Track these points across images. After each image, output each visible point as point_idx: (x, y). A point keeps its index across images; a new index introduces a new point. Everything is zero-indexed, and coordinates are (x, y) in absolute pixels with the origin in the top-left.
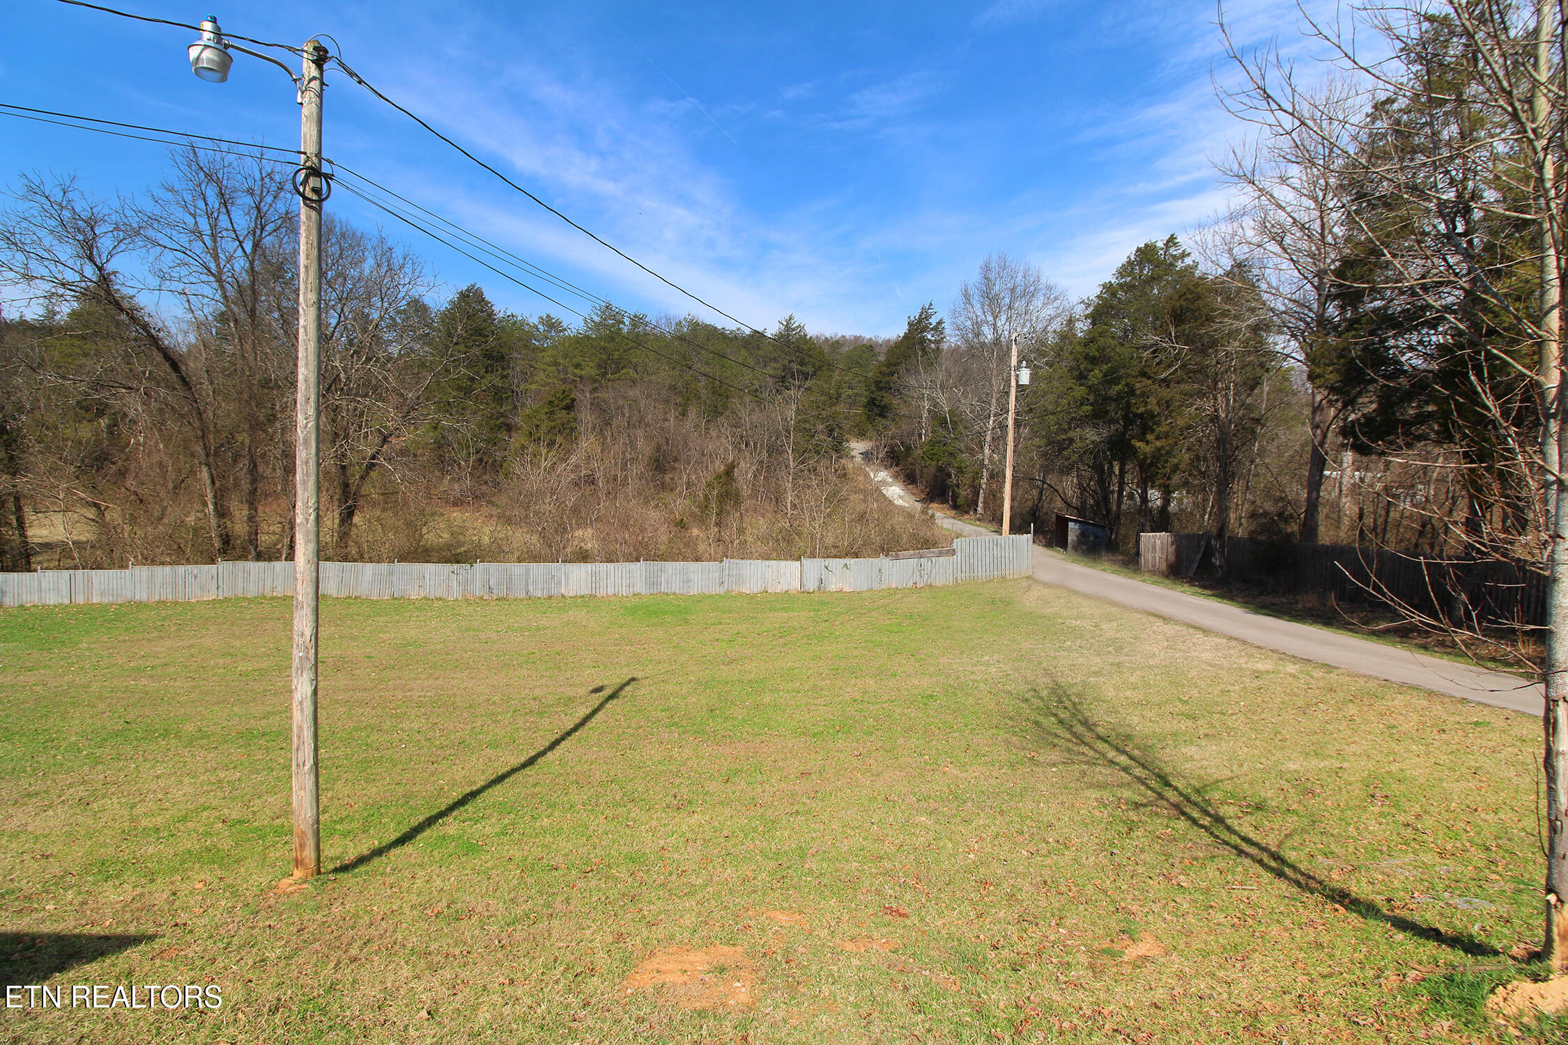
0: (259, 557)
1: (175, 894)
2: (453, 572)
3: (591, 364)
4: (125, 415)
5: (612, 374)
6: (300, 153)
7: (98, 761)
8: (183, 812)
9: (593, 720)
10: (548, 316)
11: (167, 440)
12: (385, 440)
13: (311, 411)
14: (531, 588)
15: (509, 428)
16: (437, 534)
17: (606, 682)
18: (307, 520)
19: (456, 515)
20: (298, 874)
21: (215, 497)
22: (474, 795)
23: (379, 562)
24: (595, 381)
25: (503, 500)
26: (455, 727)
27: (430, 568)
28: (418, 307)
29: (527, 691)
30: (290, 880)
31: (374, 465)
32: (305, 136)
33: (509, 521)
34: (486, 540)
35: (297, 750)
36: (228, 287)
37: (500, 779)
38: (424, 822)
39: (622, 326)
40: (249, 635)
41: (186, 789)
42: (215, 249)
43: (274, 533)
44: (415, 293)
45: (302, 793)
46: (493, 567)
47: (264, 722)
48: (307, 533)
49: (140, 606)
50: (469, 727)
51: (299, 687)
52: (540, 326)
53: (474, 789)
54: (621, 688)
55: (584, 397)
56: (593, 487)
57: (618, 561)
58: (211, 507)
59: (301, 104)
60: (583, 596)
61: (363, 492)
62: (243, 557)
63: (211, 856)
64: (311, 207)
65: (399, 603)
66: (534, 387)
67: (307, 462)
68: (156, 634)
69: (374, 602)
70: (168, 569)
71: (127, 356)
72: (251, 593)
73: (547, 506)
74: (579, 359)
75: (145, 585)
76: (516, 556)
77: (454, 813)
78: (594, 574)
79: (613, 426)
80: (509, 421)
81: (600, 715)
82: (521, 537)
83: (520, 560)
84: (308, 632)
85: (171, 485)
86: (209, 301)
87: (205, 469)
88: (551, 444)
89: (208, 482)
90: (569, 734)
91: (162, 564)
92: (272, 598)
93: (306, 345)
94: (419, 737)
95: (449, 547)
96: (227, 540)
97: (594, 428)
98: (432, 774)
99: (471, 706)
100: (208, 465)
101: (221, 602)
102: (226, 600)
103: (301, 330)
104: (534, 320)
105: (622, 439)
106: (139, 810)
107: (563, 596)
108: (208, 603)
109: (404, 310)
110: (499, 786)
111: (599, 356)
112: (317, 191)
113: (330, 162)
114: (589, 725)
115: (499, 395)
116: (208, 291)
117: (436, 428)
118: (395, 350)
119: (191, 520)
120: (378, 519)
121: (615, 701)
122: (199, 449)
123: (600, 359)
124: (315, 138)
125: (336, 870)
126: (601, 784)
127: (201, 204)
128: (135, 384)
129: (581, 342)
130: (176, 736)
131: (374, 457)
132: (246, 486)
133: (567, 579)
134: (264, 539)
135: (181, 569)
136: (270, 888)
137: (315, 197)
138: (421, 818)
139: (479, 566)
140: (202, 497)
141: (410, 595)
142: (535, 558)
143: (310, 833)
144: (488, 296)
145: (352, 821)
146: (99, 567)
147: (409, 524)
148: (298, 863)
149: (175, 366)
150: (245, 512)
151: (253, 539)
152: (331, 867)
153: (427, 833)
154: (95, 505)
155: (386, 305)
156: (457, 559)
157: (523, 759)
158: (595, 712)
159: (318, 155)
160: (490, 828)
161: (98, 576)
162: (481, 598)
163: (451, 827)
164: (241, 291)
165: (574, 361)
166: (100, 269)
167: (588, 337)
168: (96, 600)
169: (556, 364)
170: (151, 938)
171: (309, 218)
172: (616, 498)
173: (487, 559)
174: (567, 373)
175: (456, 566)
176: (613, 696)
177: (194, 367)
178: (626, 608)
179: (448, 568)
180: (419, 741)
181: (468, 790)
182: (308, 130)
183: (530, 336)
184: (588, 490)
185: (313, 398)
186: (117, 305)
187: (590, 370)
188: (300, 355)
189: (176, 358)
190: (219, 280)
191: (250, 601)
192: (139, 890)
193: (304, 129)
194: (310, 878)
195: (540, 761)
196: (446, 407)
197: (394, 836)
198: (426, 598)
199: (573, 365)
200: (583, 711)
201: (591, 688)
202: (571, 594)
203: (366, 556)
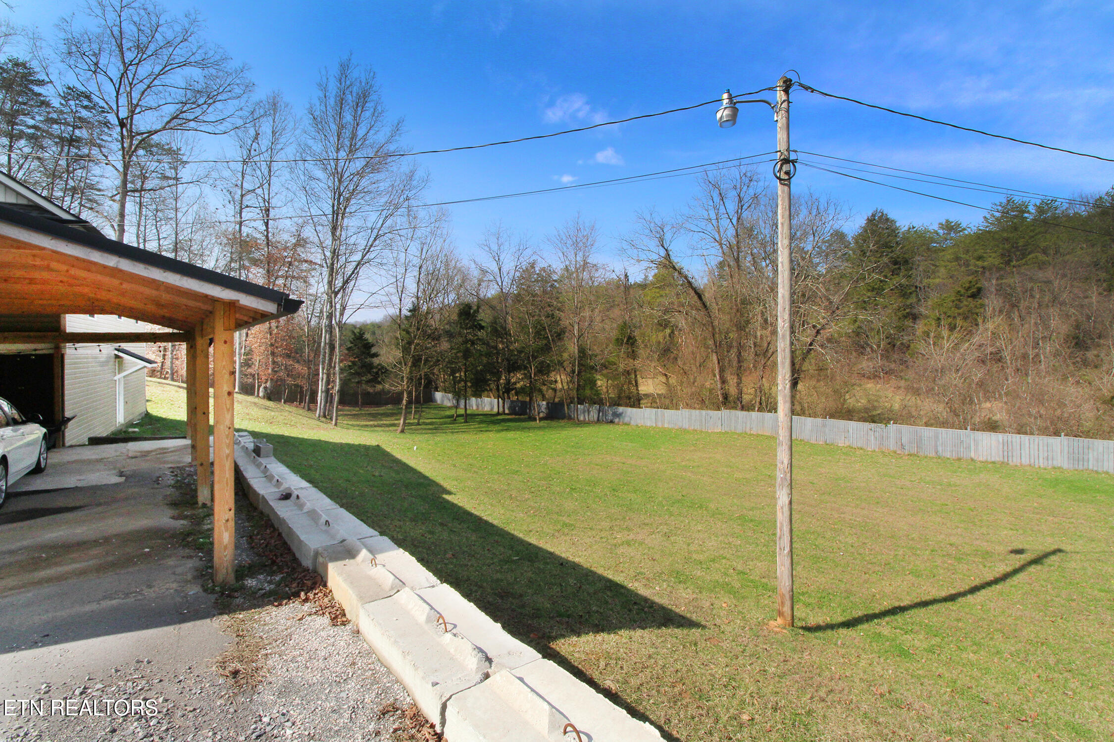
0: (743, 408)
1: (712, 605)
2: (871, 430)
3: (994, 255)
4: (677, 327)
5: (1017, 261)
6: (777, 152)
7: (671, 514)
8: (713, 556)
9: (1014, 578)
10: (947, 221)
11: (696, 338)
12: (818, 332)
13: (787, 317)
14: (940, 449)
15: (915, 317)
16: (856, 399)
17: (1026, 546)
18: (785, 388)
19: (870, 385)
20: (780, 621)
21: (720, 371)
22: (902, 609)
23: (815, 417)
24: (1001, 269)
25: (911, 374)
26: (881, 550)
27: (853, 425)
28: (839, 236)
29: (943, 536)
30: (775, 623)
31: (811, 350)
32: (780, 139)
33: (917, 392)
34: (896, 406)
35: (780, 538)
36: (724, 247)
37: (925, 604)
38: (863, 617)
39: (1026, 215)
40: (739, 456)
41: (713, 543)
42: (718, 227)
43: (750, 394)
44: (836, 227)
45: (783, 568)
46: (906, 429)
47: (751, 512)
48: (785, 396)
49: (684, 431)
50: (892, 553)
51: (781, 497)
52: (939, 231)
53: (902, 605)
54: (1046, 555)
55: (990, 284)
56: (1000, 364)
57: (1032, 434)
58: (718, 377)
59: (777, 121)
60: (994, 463)
61: (804, 369)
62: (735, 408)
63: (728, 588)
64: (784, 184)
65: (830, 448)
66: (937, 281)
67: (784, 350)
68: (693, 448)
69: (812, 445)
70: (697, 411)
71: (678, 295)
72: (739, 431)
73: (954, 379)
74: (980, 252)
75: (687, 420)
76: (924, 421)
77: (887, 619)
78: (1005, 444)
79: (1021, 308)
80: (915, 311)
81: (1020, 576)
82: (929, 406)
83: (927, 424)
84: (786, 461)
85: (698, 365)
86: (715, 256)
87: (714, 355)
88: (952, 328)
89: (716, 362)
90: (989, 584)
91: (695, 408)
92: (751, 435)
93: (783, 273)
94: (852, 550)
95: (866, 410)
96: (726, 397)
97: (1001, 311)
98: (866, 582)
99: (893, 537)
100: (716, 352)
101: (723, 434)
102: (726, 433)
103: (780, 265)
104: (935, 227)
105: (1033, 319)
106: (692, 548)
107: (972, 460)
108: (717, 433)
109: (829, 240)
110: (923, 610)
111: (1001, 246)
112: (787, 173)
113: (795, 151)
114: (1009, 582)
115: (903, 292)
116: (713, 251)
117: (855, 321)
118: (822, 269)
119: (708, 385)
120: (814, 387)
121: (1039, 567)
122: (711, 342)
123: (1003, 249)
124: (785, 140)
125: (802, 628)
126: (1029, 642)
127: (711, 203)
128: (681, 309)
129: (981, 237)
130: (706, 509)
131: (811, 344)
132: (735, 364)
133: (976, 445)
134: (746, 398)
135: (704, 412)
136: (764, 624)
137: (787, 177)
138: (860, 613)
139: (892, 427)
140: (713, 371)
141: (838, 443)
142: (944, 424)
143: (787, 597)
144: (891, 216)
145: (810, 597)
146: (668, 408)
147: (836, 391)
148: (780, 614)
149: (700, 297)
150: (735, 381)
151: (739, 398)
152: (800, 624)
153: (865, 626)
154: (666, 375)
155: (816, 239)
156: (873, 420)
157: (944, 594)
158: (1016, 572)
159: (788, 150)
160: (918, 641)
161: (668, 413)
162: (895, 452)
163: (884, 627)
164: (731, 247)
165: (976, 254)
166: (666, 250)
167: (989, 232)
168: (666, 426)
169: (957, 259)
170: (704, 627)
171: (783, 192)
172: (1027, 375)
173: (899, 422)
174: (968, 266)
175: (873, 425)
176: (1037, 561)
177: (707, 296)
178: (1045, 480)
179: (867, 426)
180: (853, 553)
181: (897, 604)
182: (781, 135)
183: (932, 240)
184: (995, 368)
185: (787, 308)
186: (674, 268)
187: (993, 259)
188: (779, 281)
189: (700, 293)
190: (721, 244)
191: (739, 435)
192: (695, 596)
193: (779, 136)
194: (787, 627)
195: (961, 600)
196: (863, 305)
197: (841, 619)
198: (850, 447)
199: (974, 258)
200: (1002, 568)
201: (1010, 549)
202: (981, 459)
203: (807, 412)
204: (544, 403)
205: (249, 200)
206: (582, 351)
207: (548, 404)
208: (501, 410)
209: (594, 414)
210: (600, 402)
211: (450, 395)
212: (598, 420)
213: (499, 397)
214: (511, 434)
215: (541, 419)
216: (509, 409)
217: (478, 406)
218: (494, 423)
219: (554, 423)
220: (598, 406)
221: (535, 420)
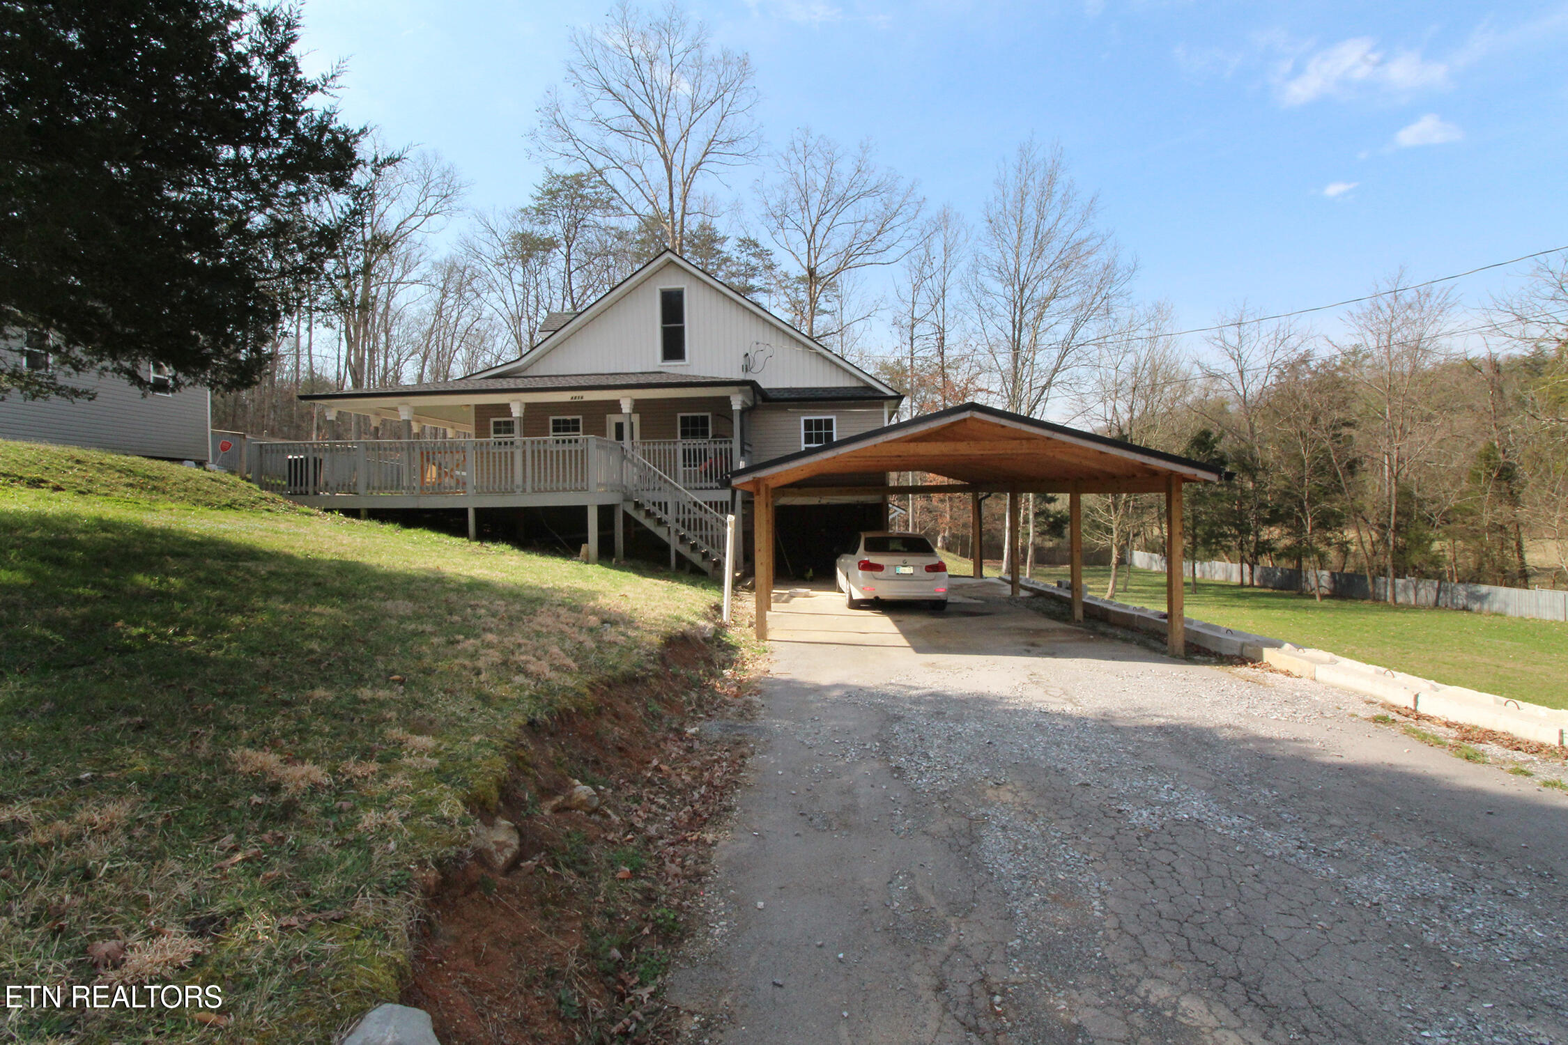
204: (1326, 573)
205: (920, 329)
206: (1405, 495)
207: (1333, 575)
208: (1247, 580)
209: (1427, 591)
210: (1440, 577)
211: (1156, 556)
212: (1436, 604)
213: (1242, 560)
214: (1276, 613)
215: (1323, 597)
216: (1259, 580)
217: (1203, 573)
218: (1239, 596)
219: (1347, 604)
220: (1436, 583)
221: (1313, 597)
